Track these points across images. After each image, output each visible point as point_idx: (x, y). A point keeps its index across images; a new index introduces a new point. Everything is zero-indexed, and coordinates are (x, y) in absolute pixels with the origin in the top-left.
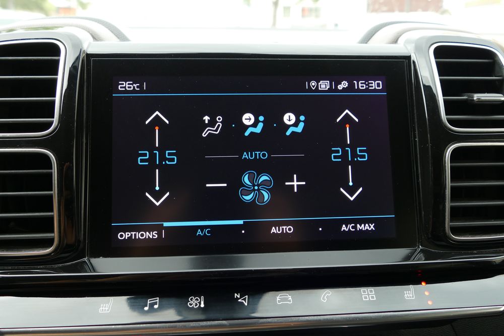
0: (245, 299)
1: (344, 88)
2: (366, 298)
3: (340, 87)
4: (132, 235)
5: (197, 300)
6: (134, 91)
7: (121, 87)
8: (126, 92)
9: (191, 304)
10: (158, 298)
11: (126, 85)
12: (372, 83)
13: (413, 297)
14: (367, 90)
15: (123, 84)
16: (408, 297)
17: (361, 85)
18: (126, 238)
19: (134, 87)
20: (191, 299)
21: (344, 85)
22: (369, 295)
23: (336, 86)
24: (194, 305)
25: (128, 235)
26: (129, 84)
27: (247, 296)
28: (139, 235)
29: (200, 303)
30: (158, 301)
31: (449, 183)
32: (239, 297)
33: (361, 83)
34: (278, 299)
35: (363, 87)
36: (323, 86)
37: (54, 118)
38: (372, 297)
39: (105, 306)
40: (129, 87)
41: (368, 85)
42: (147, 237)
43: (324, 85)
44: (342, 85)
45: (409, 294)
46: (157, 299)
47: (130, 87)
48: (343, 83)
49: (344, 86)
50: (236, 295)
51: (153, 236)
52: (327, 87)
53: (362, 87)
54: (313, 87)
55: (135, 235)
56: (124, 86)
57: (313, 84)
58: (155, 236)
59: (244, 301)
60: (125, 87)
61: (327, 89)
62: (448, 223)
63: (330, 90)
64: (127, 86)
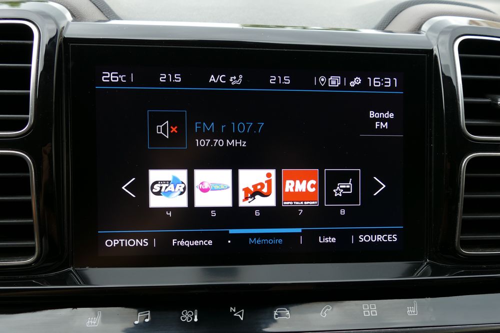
0: (241, 314)
1: (356, 85)
2: (367, 313)
3: (352, 84)
4: (120, 242)
5: (190, 313)
6: (120, 83)
7: (105, 79)
8: (111, 84)
9: (184, 319)
10: (149, 311)
11: (110, 76)
12: (388, 80)
13: (415, 313)
14: (382, 88)
15: (107, 75)
16: (411, 313)
17: (376, 82)
18: (115, 246)
19: (120, 79)
20: (184, 313)
21: (357, 81)
22: (370, 310)
23: (348, 83)
24: (187, 319)
25: (116, 242)
26: (113, 75)
27: (243, 310)
28: (128, 243)
29: (193, 317)
30: (149, 314)
31: (462, 195)
32: (234, 311)
33: (376, 80)
34: (275, 314)
35: (378, 84)
36: (333, 82)
37: (28, 114)
38: (374, 313)
39: (93, 319)
40: (114, 79)
41: (383, 82)
42: (137, 245)
43: (335, 81)
44: (355, 81)
45: (412, 310)
46: (148, 313)
47: (116, 79)
48: (355, 79)
49: (356, 83)
50: (231, 308)
51: (143, 243)
52: (338, 84)
53: (376, 84)
54: (323, 82)
55: (124, 242)
56: (109, 77)
57: (323, 80)
58: (146, 244)
59: (239, 315)
60: (109, 79)
61: (338, 86)
62: (458, 236)
63: (341, 87)
64: (112, 77)
